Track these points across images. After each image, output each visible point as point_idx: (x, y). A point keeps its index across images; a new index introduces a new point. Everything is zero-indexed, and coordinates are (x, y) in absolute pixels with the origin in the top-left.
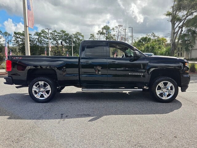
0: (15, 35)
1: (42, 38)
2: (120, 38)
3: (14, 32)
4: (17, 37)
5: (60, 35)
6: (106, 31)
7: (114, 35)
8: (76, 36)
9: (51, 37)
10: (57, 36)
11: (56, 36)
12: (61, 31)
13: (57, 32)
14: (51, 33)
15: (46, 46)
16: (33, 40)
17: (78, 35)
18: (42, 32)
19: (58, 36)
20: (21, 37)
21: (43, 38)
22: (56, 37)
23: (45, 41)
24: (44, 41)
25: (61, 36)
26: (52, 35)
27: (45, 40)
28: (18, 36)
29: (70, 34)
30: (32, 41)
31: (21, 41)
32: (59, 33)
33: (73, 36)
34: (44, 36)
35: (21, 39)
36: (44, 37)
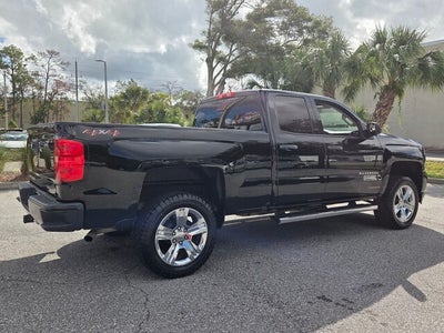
2: (52, 82)
6: (13, 62)
7: (36, 74)
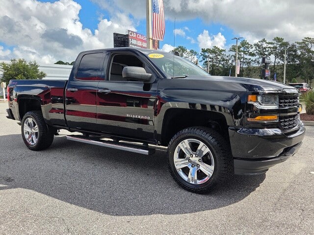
0: (202, 53)
1: (241, 55)
3: (202, 49)
4: (206, 57)
5: (272, 46)
8: (303, 45)
9: (255, 52)
10: (267, 49)
11: (265, 48)
12: (275, 39)
13: (267, 42)
14: (256, 45)
15: (246, 66)
16: (227, 58)
17: (307, 43)
18: (242, 44)
19: (269, 47)
20: (211, 56)
21: (242, 53)
22: (264, 50)
23: (246, 59)
24: (244, 59)
25: (273, 48)
26: (258, 48)
27: (246, 57)
28: (207, 54)
29: (291, 43)
30: (226, 60)
31: (210, 61)
32: (269, 43)
33: (297, 45)
34: (245, 50)
35: (210, 58)
36: (244, 52)
